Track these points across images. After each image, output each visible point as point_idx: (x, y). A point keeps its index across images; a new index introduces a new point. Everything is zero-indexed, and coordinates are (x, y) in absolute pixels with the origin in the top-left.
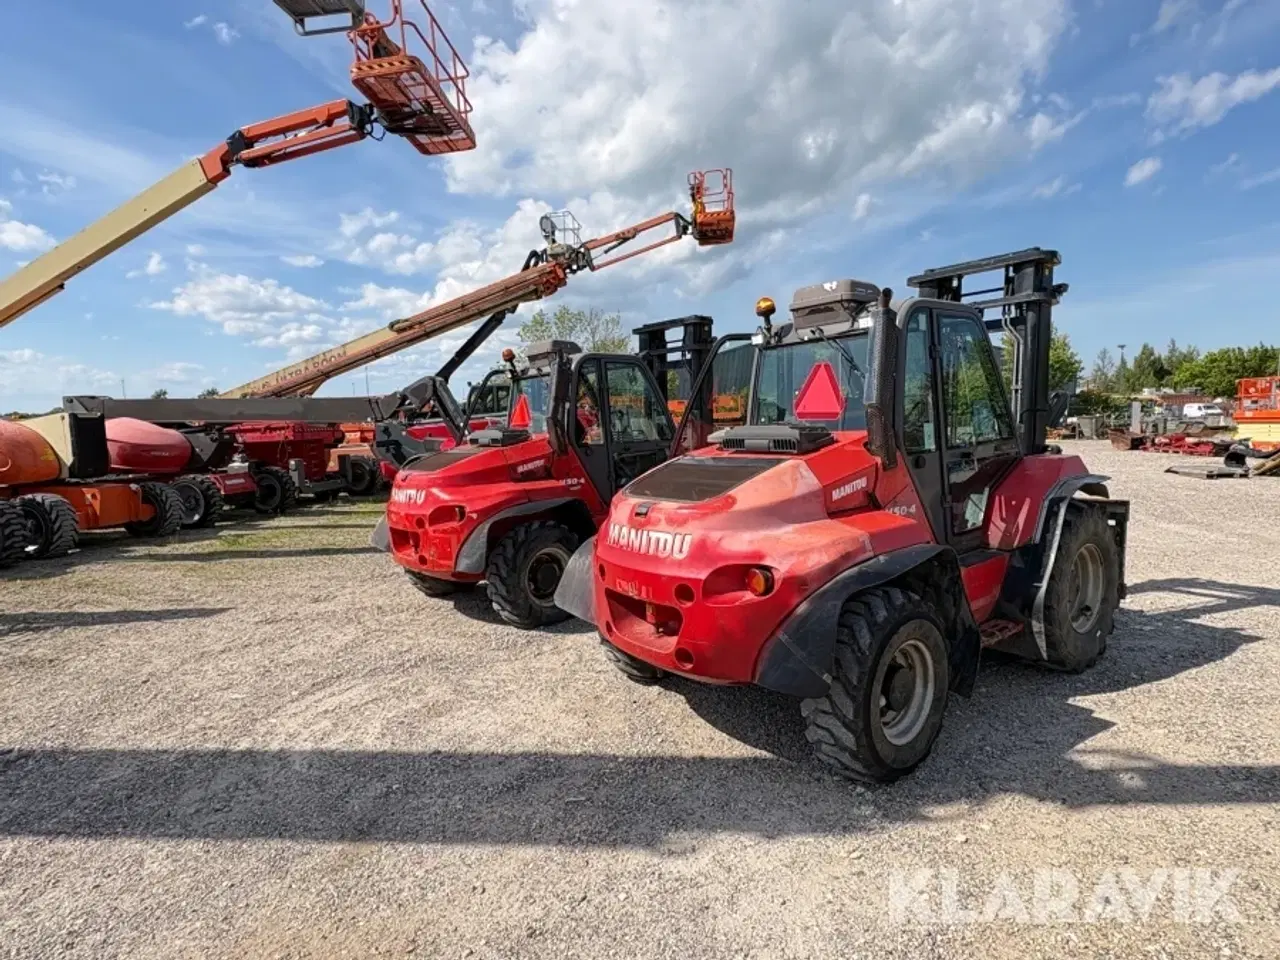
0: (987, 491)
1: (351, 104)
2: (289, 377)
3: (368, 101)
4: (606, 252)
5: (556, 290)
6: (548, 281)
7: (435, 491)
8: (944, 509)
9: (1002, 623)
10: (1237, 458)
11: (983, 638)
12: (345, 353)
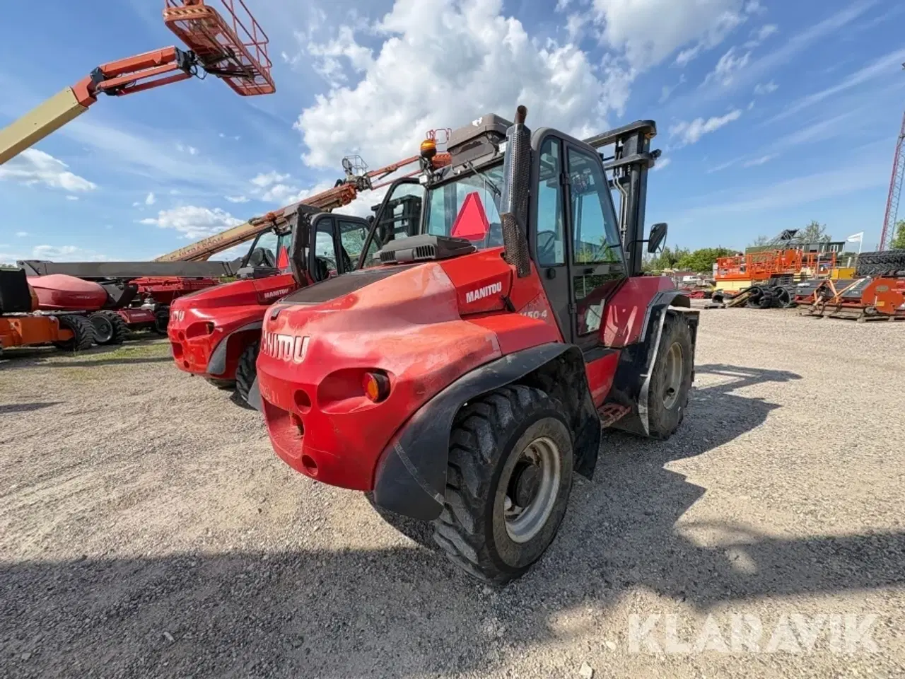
0: (603, 302)
1: (177, 50)
2: (187, 253)
3: (189, 49)
4: (380, 179)
5: (350, 202)
6: (345, 195)
7: (195, 311)
8: (571, 315)
9: (614, 406)
10: (719, 298)
11: (602, 422)
12: (222, 238)
